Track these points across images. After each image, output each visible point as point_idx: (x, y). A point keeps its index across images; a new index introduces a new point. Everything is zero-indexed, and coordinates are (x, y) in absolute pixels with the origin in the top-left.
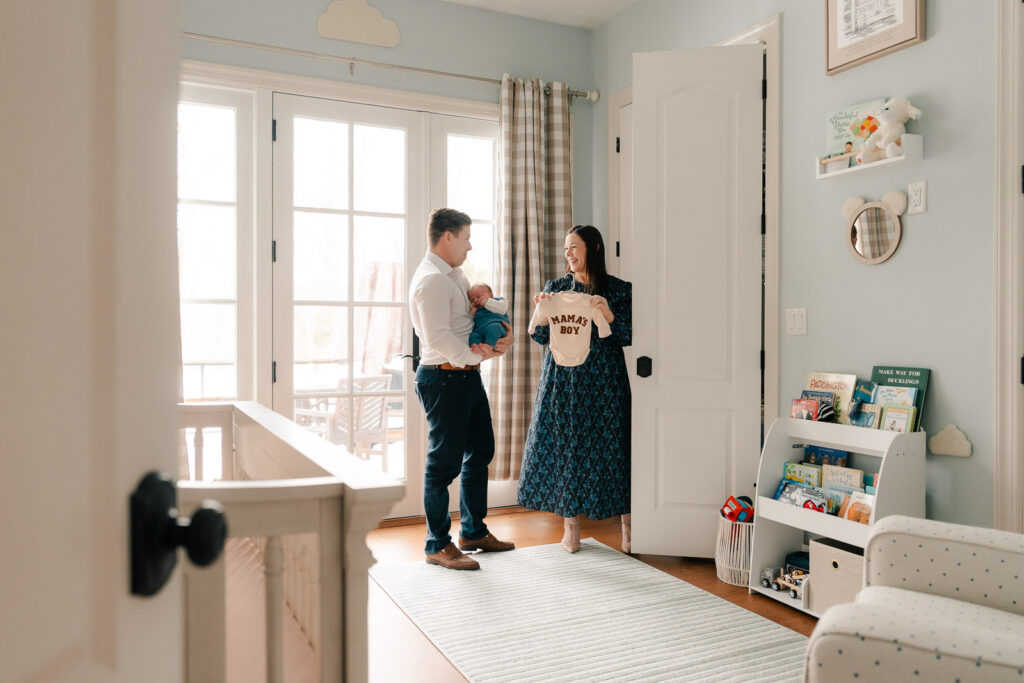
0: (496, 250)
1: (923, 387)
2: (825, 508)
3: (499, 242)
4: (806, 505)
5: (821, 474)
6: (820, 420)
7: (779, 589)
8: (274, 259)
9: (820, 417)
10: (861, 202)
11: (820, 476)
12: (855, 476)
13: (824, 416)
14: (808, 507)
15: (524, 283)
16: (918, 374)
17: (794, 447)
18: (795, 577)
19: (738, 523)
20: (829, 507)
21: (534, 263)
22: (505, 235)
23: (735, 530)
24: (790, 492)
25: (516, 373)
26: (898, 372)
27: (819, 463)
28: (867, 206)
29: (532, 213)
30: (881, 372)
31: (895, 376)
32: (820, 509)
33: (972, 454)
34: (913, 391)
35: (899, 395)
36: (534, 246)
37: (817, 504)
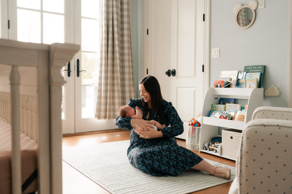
0: (101, 31)
1: (263, 72)
2: (228, 117)
3: (102, 27)
4: (220, 117)
5: (226, 107)
6: (224, 87)
7: (210, 150)
8: (9, 28)
9: (225, 86)
10: (241, 5)
11: (225, 107)
12: (238, 106)
13: (226, 86)
14: (221, 118)
15: (112, 43)
16: (261, 67)
17: (215, 99)
18: (216, 145)
19: (195, 127)
20: (229, 117)
21: (116, 36)
22: (105, 24)
23: (194, 130)
24: (214, 114)
25: (109, 78)
26: (253, 68)
27: (224, 104)
28: (243, 7)
29: (115, 16)
30: (247, 68)
31: (253, 69)
32: (226, 118)
33: (280, 95)
34: (259, 73)
35: (254, 76)
36: (116, 29)
37: (225, 116)
